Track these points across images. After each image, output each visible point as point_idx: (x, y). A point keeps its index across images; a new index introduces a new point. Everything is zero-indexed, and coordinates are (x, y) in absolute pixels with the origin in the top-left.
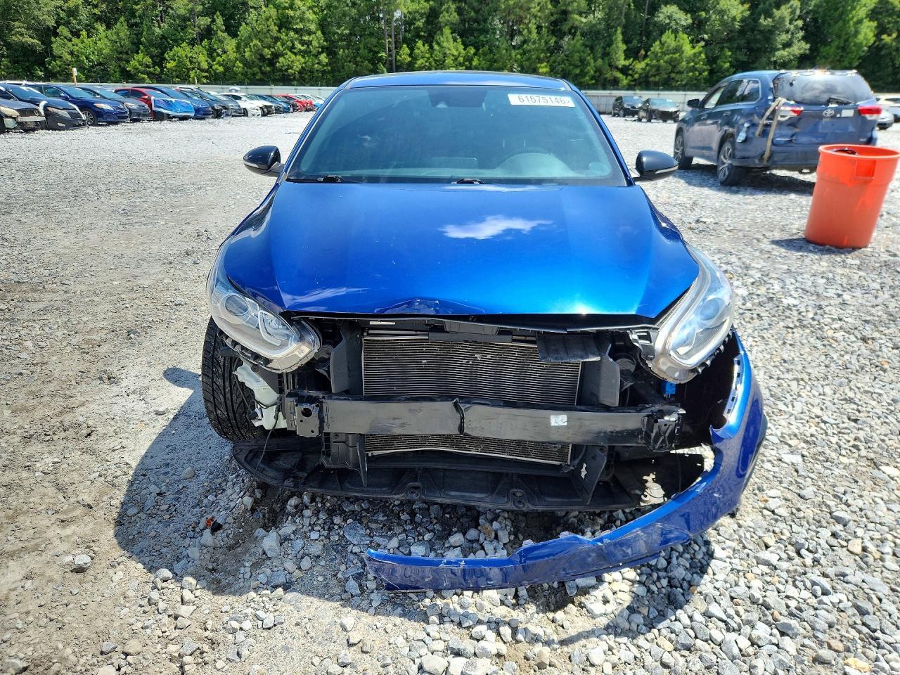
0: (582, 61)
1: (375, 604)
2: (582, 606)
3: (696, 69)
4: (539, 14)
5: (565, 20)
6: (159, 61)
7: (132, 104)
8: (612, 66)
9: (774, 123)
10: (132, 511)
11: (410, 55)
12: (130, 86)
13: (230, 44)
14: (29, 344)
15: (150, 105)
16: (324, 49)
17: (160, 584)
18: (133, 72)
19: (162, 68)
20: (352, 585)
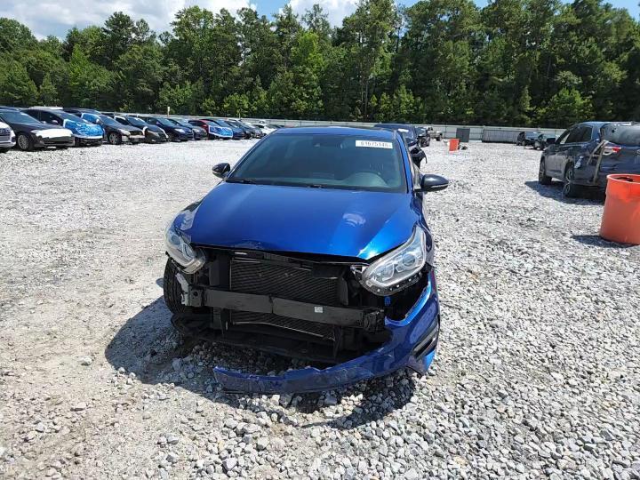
0: (498, 107)
1: (217, 397)
2: (322, 412)
3: (586, 114)
4: (469, 76)
5: (487, 80)
6: (220, 103)
7: (197, 130)
8: (521, 111)
9: (600, 156)
10: (118, 343)
11: (377, 102)
12: (198, 118)
13: (263, 94)
14: (97, 260)
15: (207, 131)
16: (321, 97)
17: (119, 374)
18: (204, 109)
19: (221, 107)
20: (210, 388)
